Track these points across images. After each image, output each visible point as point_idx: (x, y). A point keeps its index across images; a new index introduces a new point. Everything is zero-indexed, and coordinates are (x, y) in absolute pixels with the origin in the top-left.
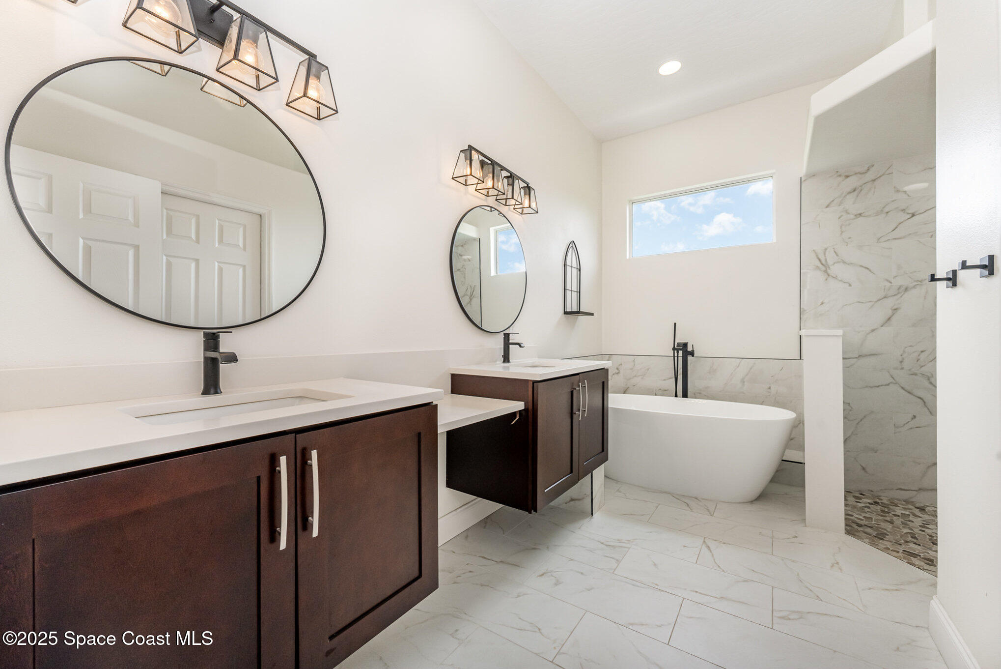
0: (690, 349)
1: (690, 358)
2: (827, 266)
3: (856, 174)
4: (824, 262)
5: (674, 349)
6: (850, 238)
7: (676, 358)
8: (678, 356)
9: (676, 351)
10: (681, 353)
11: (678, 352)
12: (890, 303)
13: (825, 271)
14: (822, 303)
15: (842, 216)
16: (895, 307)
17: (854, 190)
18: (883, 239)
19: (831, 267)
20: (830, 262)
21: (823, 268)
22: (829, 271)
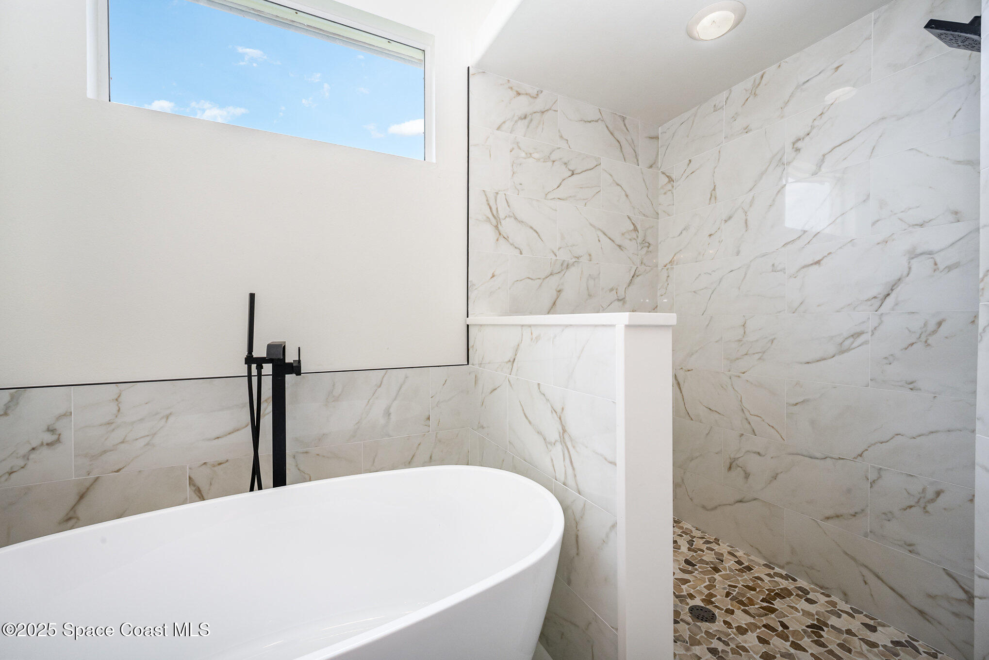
0: (290, 358)
1: (289, 378)
2: (498, 219)
3: (527, 94)
4: (495, 213)
5: (250, 360)
6: (521, 184)
7: (255, 380)
8: (260, 375)
9: (254, 366)
10: (268, 368)
11: (260, 368)
12: (554, 281)
13: (496, 227)
14: (493, 276)
15: (513, 149)
16: (558, 289)
17: (525, 118)
18: (550, 196)
19: (503, 222)
20: (502, 215)
21: (494, 222)
22: (500, 228)
